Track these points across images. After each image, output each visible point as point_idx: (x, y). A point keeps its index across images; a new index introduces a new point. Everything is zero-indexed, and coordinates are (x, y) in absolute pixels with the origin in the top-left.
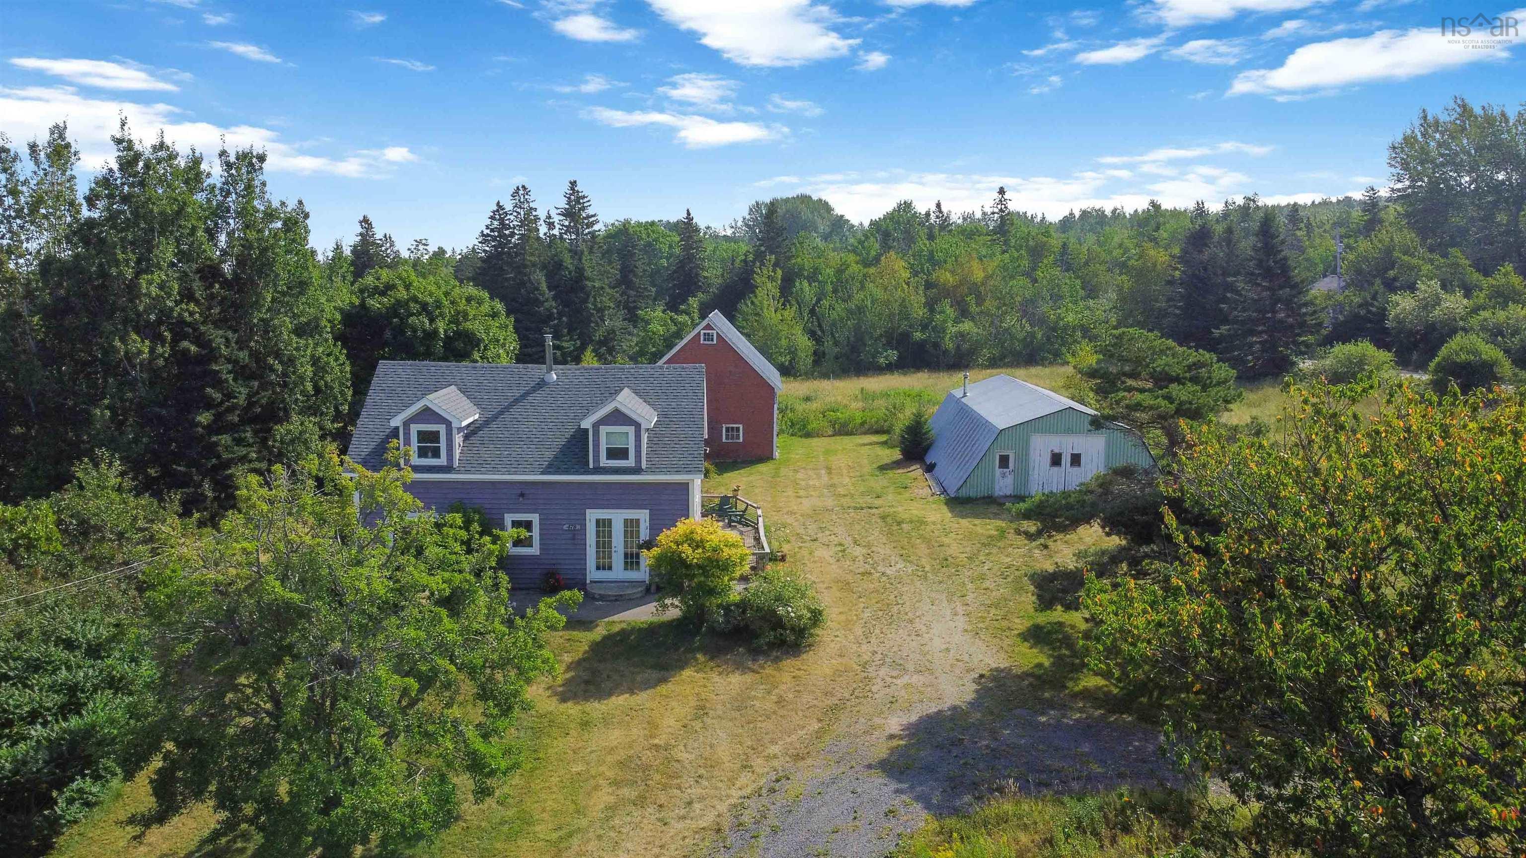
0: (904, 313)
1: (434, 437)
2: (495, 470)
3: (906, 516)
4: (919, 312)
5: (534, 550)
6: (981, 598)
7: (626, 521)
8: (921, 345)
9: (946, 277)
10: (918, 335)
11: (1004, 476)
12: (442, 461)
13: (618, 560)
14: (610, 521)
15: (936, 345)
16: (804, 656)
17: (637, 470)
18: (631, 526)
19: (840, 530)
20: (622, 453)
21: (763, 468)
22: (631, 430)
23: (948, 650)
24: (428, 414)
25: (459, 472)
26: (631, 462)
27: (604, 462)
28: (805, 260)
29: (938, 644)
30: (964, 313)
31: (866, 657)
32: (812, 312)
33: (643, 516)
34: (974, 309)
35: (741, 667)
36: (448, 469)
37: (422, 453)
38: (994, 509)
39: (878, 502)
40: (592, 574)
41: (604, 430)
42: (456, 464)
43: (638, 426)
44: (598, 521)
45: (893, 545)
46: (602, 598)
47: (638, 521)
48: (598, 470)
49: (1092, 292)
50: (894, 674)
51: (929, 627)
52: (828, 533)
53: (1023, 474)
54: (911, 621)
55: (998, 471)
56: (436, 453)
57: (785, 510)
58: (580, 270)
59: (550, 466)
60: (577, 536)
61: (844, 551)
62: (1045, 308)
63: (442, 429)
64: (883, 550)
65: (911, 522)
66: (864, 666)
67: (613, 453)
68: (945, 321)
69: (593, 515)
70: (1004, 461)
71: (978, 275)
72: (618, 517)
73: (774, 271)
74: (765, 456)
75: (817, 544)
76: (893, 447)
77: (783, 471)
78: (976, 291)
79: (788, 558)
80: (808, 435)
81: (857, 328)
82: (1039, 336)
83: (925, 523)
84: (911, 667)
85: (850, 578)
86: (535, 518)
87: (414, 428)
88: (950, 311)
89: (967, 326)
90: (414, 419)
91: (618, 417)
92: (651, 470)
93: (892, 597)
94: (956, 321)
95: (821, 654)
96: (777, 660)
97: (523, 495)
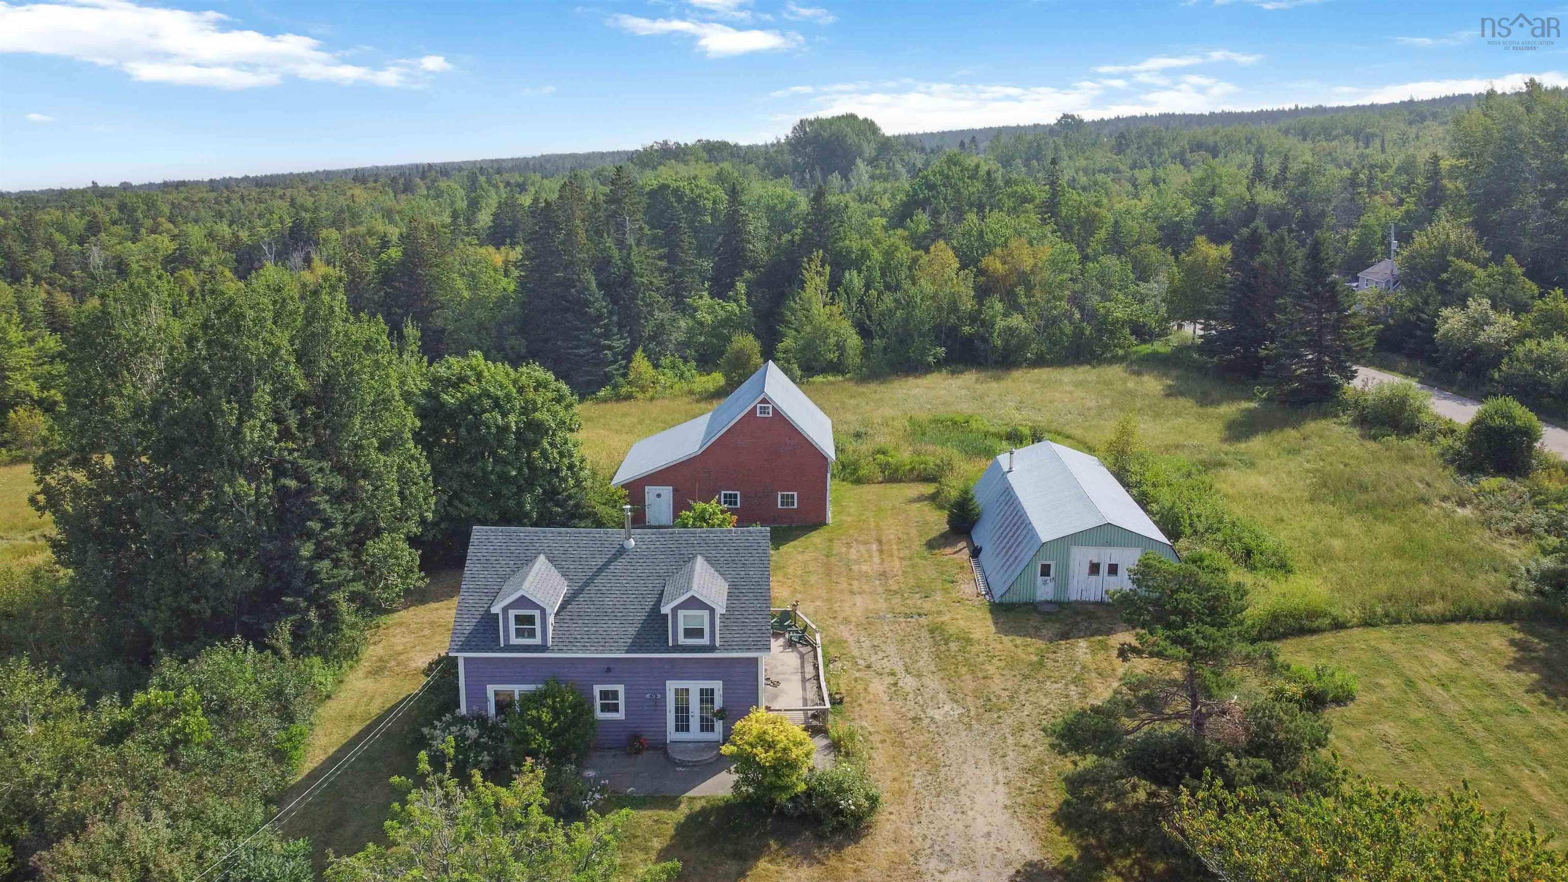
0: (954, 308)
1: (530, 620)
2: (585, 649)
3: (952, 630)
4: (968, 304)
5: (620, 715)
6: (1021, 759)
7: (702, 690)
8: (970, 339)
9: (994, 264)
10: (966, 329)
11: (1045, 583)
12: (538, 640)
13: (695, 722)
14: (687, 690)
15: (985, 340)
16: (863, 842)
17: (711, 648)
18: (707, 696)
19: (891, 649)
20: (699, 633)
21: (816, 538)
22: (706, 614)
23: (989, 834)
24: (523, 602)
25: (553, 651)
26: (705, 641)
27: (682, 640)
28: (853, 243)
29: (981, 827)
30: (1013, 306)
31: (918, 844)
32: (861, 302)
33: (717, 686)
34: (1023, 300)
35: (808, 856)
36: (543, 648)
37: (519, 633)
38: (1034, 621)
39: (927, 606)
40: (672, 735)
41: (681, 613)
42: (550, 643)
43: (712, 611)
44: (677, 690)
45: (941, 674)
46: (682, 764)
47: (712, 690)
48: (678, 648)
49: (1143, 273)
50: (942, 867)
51: (972, 800)
52: (881, 654)
53: (1063, 583)
54: (957, 793)
55: (1040, 579)
56: (532, 634)
57: (840, 618)
58: (629, 268)
59: (633, 644)
60: (659, 704)
61: (895, 684)
62: (1094, 300)
63: (537, 613)
64: (933, 683)
65: (958, 639)
66: (916, 855)
67: (689, 633)
68: (994, 316)
69: (672, 686)
70: (1046, 570)
71: (1027, 263)
72: (695, 687)
73: (823, 266)
74: (818, 523)
75: (871, 672)
76: (941, 507)
77: (839, 548)
78: (1024, 279)
79: (846, 699)
80: (859, 481)
81: (906, 321)
82: (1088, 332)
83: (969, 641)
84: (956, 858)
85: (902, 726)
86: (620, 689)
87: (512, 613)
88: (999, 306)
89: (1016, 320)
90: (512, 606)
91: (694, 603)
92: (726, 647)
93: (940, 755)
94: (1006, 315)
95: (879, 839)
96: (839, 848)
97: (609, 669)
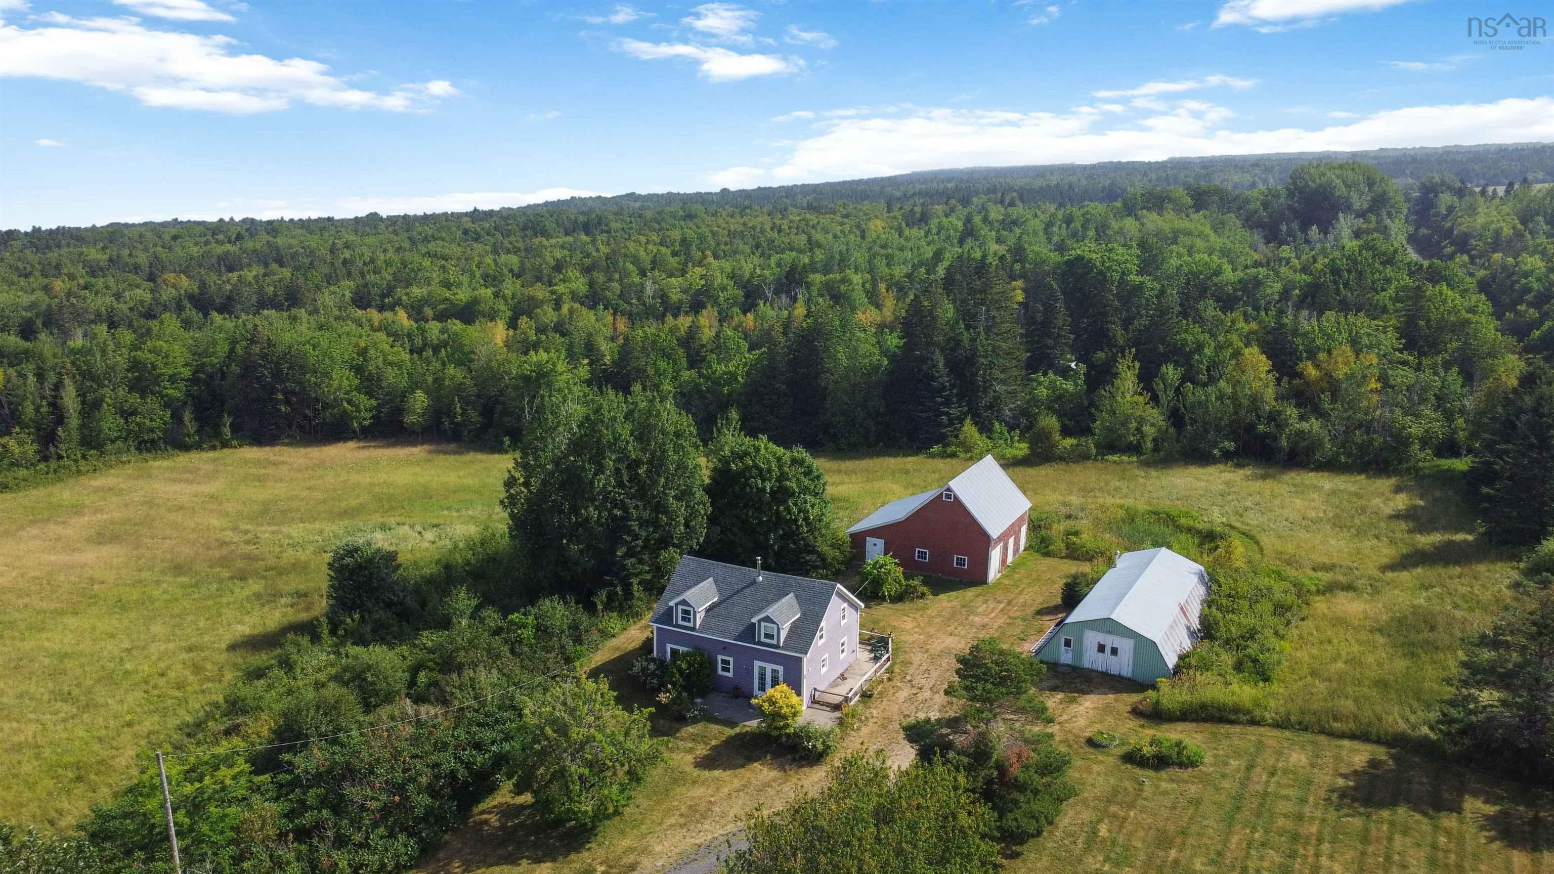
0: (1254, 407)
1: (688, 613)
2: (716, 634)
4: (1269, 404)
5: (730, 675)
7: (772, 670)
8: (1262, 438)
9: (1310, 369)
10: (1262, 428)
11: (1064, 651)
12: (691, 625)
14: (766, 668)
15: (1274, 441)
17: (778, 647)
18: (774, 673)
20: (771, 637)
21: (971, 592)
22: (776, 627)
24: (685, 603)
25: (699, 632)
26: (775, 643)
27: (763, 639)
32: (1177, 392)
33: (780, 669)
34: (1326, 406)
35: (781, 766)
36: (694, 629)
37: (683, 619)
40: (757, 692)
41: (763, 624)
42: (697, 627)
44: (759, 666)
47: (778, 671)
48: (761, 643)
53: (1079, 653)
55: (1063, 648)
56: (689, 621)
57: (925, 649)
59: (738, 636)
60: (750, 673)
63: (691, 610)
67: (767, 636)
69: (757, 664)
70: (1067, 643)
71: (1345, 370)
72: (769, 667)
74: (982, 581)
77: (977, 602)
78: (1334, 386)
86: (731, 660)
87: (680, 608)
90: (680, 604)
91: (770, 620)
92: (784, 648)
96: (799, 768)
97: (726, 648)
